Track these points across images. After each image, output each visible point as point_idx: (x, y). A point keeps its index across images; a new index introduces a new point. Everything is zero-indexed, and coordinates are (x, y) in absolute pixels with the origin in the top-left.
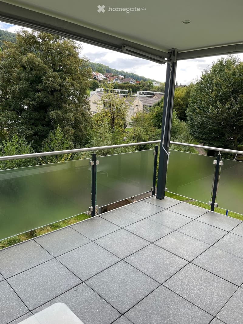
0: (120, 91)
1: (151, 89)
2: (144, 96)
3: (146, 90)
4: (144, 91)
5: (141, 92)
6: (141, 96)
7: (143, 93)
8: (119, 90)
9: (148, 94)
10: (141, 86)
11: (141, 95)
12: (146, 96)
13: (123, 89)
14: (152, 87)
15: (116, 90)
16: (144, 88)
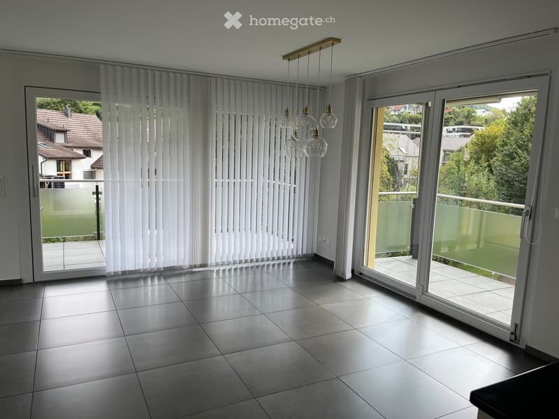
0: (411, 127)
1: (472, 123)
2: (454, 134)
3: (461, 123)
4: (457, 125)
5: (451, 128)
6: (450, 134)
7: (454, 129)
8: (409, 126)
9: (464, 130)
10: (451, 118)
11: (451, 132)
12: (459, 134)
13: (416, 123)
14: (475, 118)
15: (403, 126)
16: (457, 120)
